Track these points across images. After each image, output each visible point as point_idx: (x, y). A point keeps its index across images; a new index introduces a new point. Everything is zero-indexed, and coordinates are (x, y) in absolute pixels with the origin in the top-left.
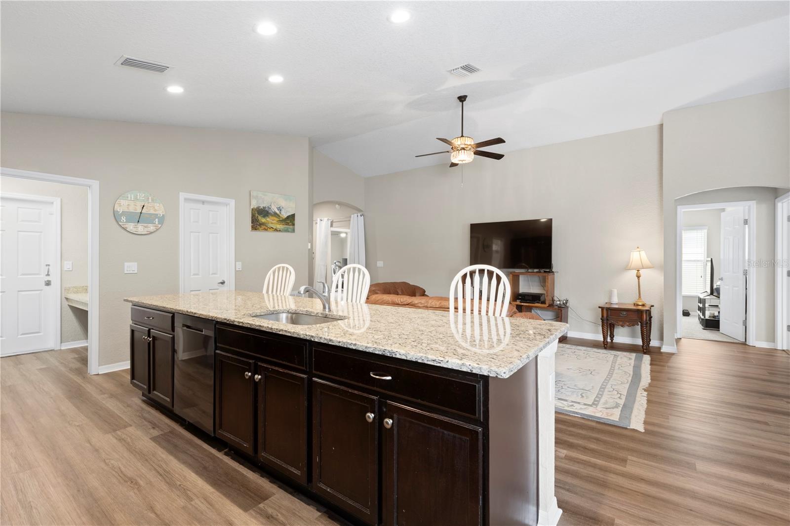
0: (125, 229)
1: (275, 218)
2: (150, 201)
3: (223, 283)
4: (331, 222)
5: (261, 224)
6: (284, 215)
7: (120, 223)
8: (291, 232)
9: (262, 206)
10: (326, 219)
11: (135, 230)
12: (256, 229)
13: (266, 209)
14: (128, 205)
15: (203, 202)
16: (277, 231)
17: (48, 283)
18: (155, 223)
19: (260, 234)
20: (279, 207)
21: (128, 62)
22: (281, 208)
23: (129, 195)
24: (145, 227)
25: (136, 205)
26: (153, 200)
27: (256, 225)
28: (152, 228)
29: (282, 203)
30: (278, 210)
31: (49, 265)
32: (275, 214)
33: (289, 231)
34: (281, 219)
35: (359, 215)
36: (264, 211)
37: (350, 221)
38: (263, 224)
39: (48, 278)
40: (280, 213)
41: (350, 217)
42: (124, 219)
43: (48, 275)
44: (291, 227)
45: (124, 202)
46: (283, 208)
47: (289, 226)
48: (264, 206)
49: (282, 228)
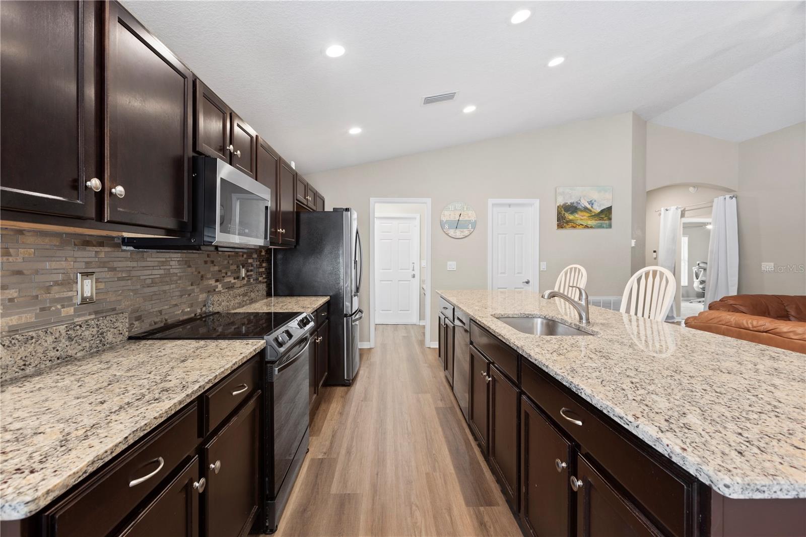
0: (447, 234)
1: (585, 214)
2: (465, 209)
3: (528, 282)
4: (682, 211)
5: (568, 222)
6: (597, 209)
7: (445, 230)
8: (607, 228)
9: (569, 202)
10: (673, 208)
11: (454, 234)
12: (562, 228)
13: (575, 204)
14: (450, 215)
15: (510, 205)
16: (588, 227)
17: (414, 276)
18: (469, 228)
19: (567, 232)
20: (591, 201)
21: (429, 101)
22: (593, 201)
23: (450, 207)
24: (462, 232)
25: (455, 214)
26: (467, 209)
27: (562, 222)
28: (466, 232)
29: (595, 196)
30: (589, 204)
31: (414, 263)
32: (586, 209)
33: (603, 227)
34: (593, 214)
35: (728, 197)
36: (571, 207)
37: (712, 206)
38: (570, 221)
39: (413, 272)
40: (592, 207)
41: (713, 202)
42: (447, 226)
43: (413, 270)
44: (607, 222)
45: (446, 213)
46: (595, 201)
47: (603, 221)
48: (572, 201)
49: (595, 224)
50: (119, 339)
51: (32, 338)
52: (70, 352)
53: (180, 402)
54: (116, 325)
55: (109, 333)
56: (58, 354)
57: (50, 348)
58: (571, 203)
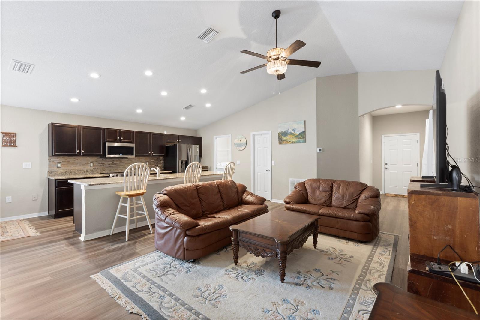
1: (291, 136)
3: (269, 171)
5: (283, 141)
6: (297, 133)
8: (303, 143)
9: (283, 131)
11: (239, 149)
12: (281, 144)
13: (286, 132)
15: (262, 134)
16: (293, 143)
18: (243, 146)
19: (283, 146)
20: (294, 129)
22: (295, 129)
23: (237, 137)
25: (239, 140)
26: (243, 138)
27: (281, 141)
28: (243, 148)
29: (295, 126)
32: (292, 134)
33: (301, 143)
34: (295, 136)
36: (285, 133)
38: (285, 140)
40: (294, 132)
42: (236, 146)
44: (302, 139)
45: (236, 140)
46: (296, 129)
47: (301, 139)
48: (285, 130)
49: (297, 141)
51: (80, 170)
58: (284, 131)
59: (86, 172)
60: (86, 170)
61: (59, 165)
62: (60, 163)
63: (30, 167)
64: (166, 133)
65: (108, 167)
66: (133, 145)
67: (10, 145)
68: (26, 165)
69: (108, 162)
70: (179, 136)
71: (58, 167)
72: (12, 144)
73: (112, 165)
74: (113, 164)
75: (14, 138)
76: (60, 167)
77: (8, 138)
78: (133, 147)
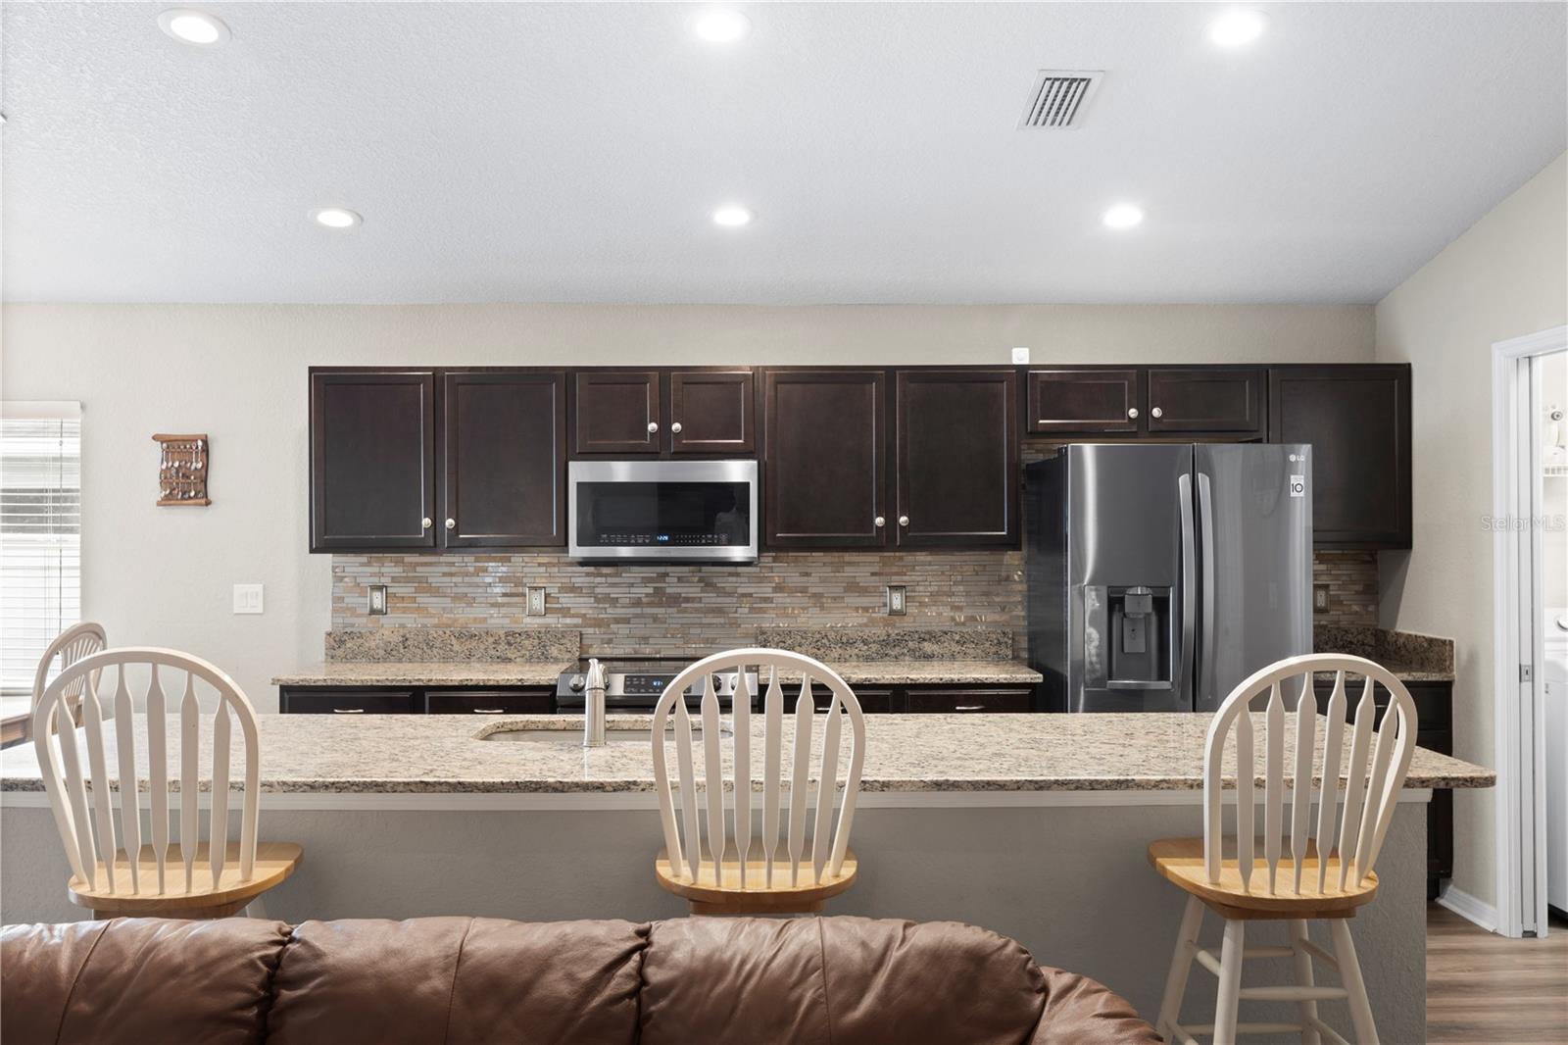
50: (567, 657)
51: (476, 635)
52: (509, 656)
53: (378, 681)
54: (562, 641)
55: (553, 648)
56: (498, 654)
57: (491, 647)
59: (502, 647)
60: (502, 633)
61: (378, 600)
62: (380, 588)
63: (260, 610)
64: (1026, 361)
65: (627, 621)
66: (738, 471)
67: (183, 498)
68: (247, 597)
69: (632, 585)
70: (1142, 371)
71: (373, 612)
72: (192, 494)
73: (650, 604)
74: (660, 598)
75: (197, 462)
76: (380, 612)
77: (176, 464)
78: (747, 485)
